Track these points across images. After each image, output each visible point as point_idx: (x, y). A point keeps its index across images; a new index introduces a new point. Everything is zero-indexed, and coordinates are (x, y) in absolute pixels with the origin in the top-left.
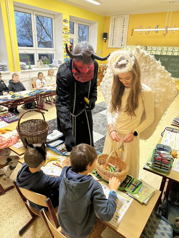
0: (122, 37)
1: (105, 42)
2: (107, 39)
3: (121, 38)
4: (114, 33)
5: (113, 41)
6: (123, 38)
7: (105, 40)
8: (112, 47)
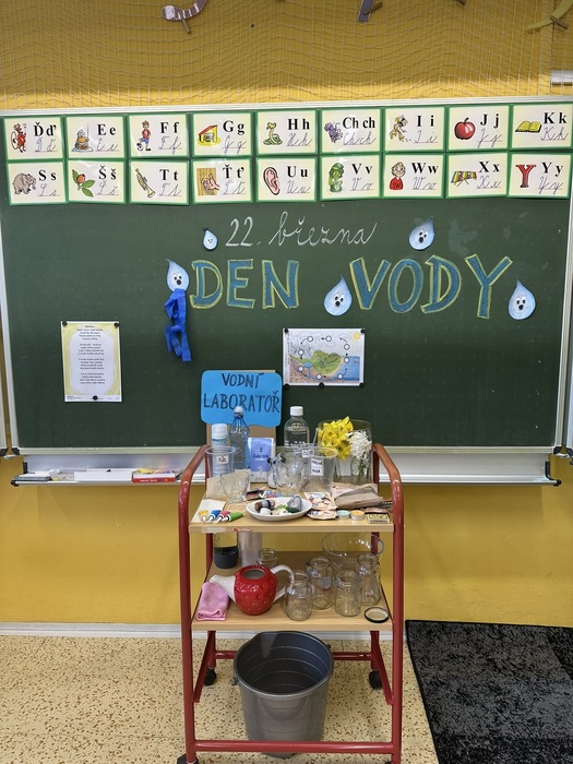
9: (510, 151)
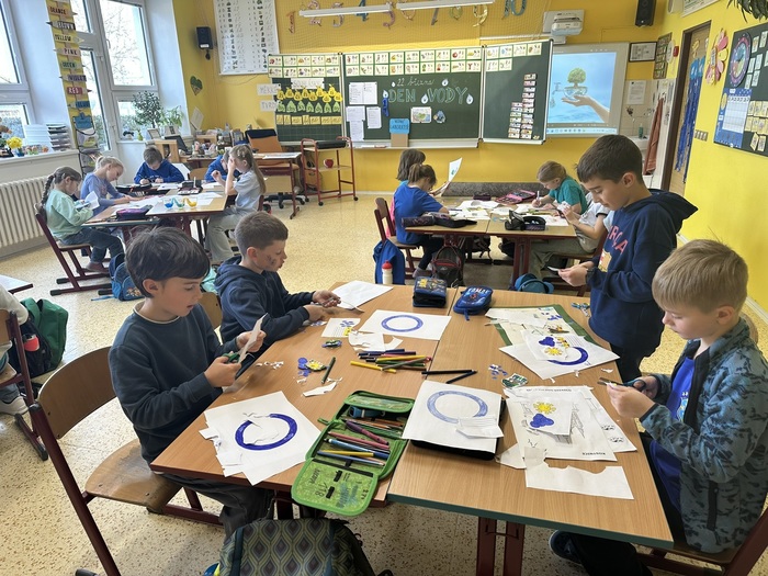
0: (263, 40)
1: (208, 57)
2: (211, 47)
3: (260, 43)
4: (231, 26)
5: (234, 52)
6: (266, 42)
7: (207, 49)
8: (234, 73)
9: (466, 60)
